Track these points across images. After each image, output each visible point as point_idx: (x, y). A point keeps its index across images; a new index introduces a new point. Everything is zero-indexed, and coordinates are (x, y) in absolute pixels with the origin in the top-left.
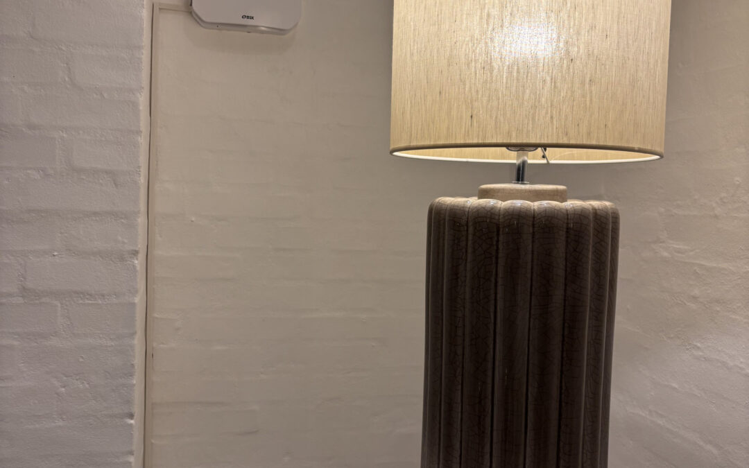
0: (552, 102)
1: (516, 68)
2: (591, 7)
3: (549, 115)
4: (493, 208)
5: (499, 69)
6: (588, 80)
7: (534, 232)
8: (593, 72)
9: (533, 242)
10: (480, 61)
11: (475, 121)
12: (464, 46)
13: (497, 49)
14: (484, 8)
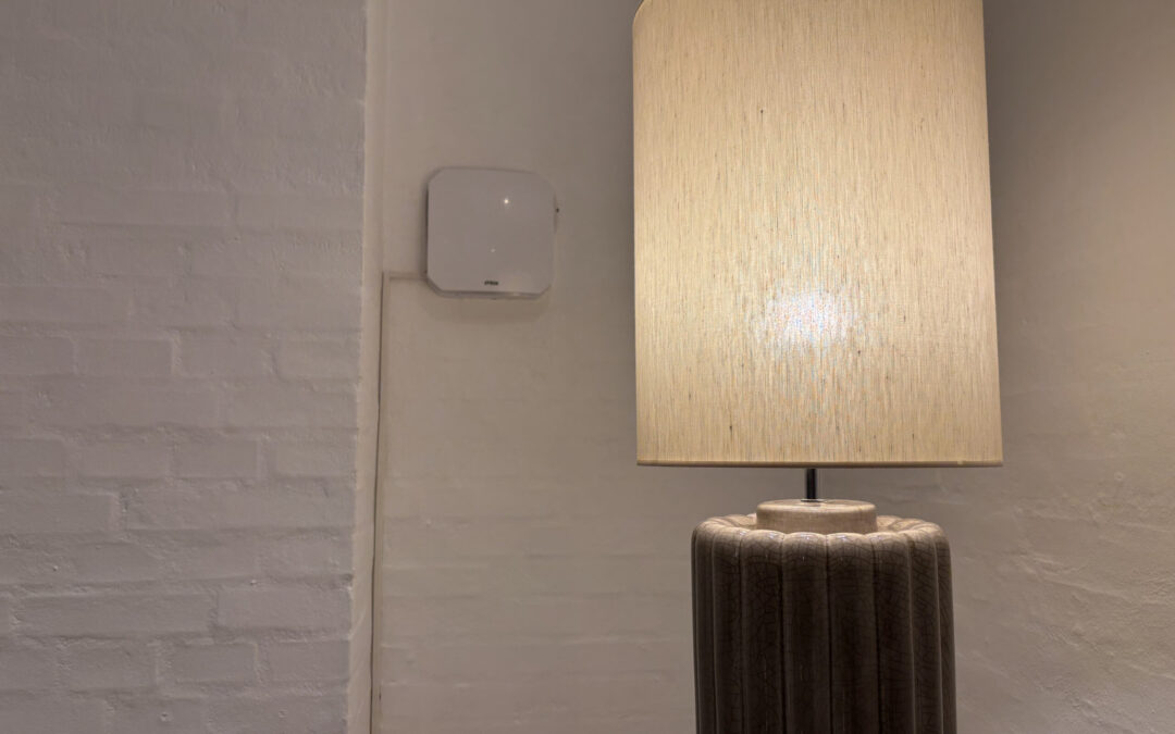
0: (836, 407)
1: (784, 365)
2: (880, 282)
3: (833, 426)
4: (771, 544)
5: (762, 366)
6: (883, 377)
8: (890, 367)
9: (829, 591)
10: (738, 356)
11: (736, 434)
12: (716, 340)
13: (759, 341)
14: (739, 291)
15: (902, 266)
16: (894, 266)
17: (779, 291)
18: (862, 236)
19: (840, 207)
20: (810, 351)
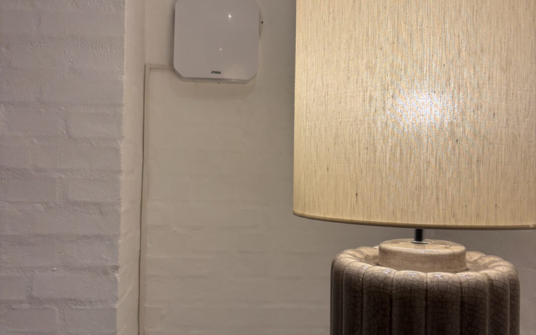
0: (437, 183)
1: (398, 149)
2: (476, 86)
3: (434, 197)
4: (386, 278)
5: (382, 150)
6: (475, 160)
7: (426, 307)
8: (481, 152)
9: (426, 315)
10: (363, 141)
11: (360, 202)
13: (380, 130)
14: (367, 90)
15: (494, 73)
16: (488, 73)
17: (397, 91)
18: (464, 49)
19: (447, 26)
20: (419, 138)
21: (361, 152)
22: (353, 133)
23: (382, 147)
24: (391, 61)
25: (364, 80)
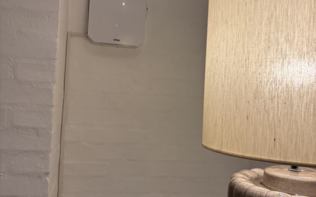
11: (278, 144)
21: (280, 106)
22: (272, 90)
23: (298, 103)
24: (307, 36)
25: (283, 49)
